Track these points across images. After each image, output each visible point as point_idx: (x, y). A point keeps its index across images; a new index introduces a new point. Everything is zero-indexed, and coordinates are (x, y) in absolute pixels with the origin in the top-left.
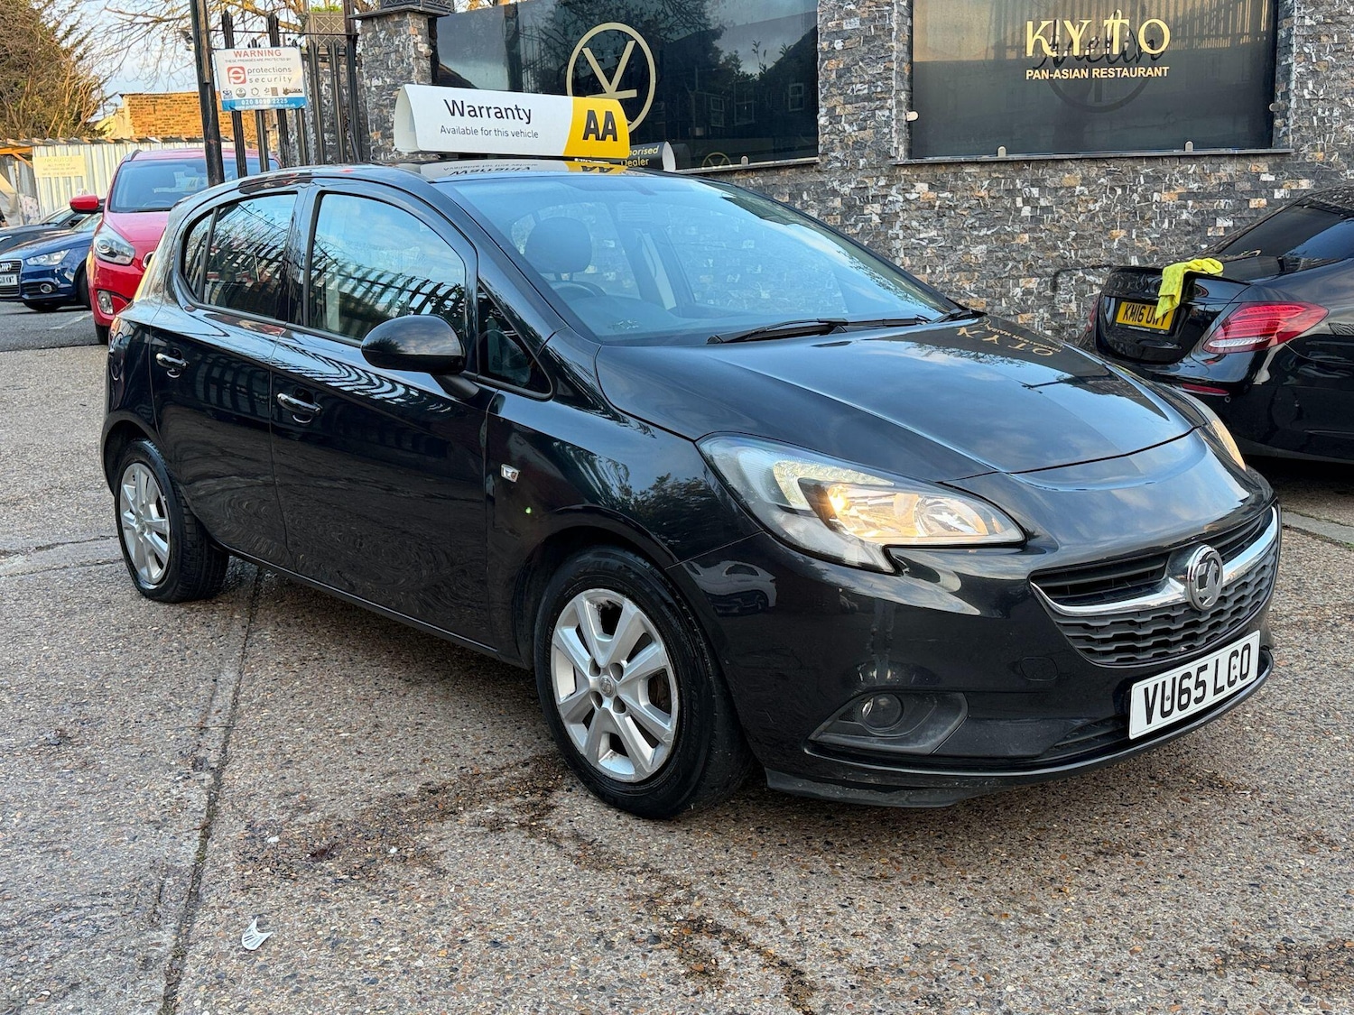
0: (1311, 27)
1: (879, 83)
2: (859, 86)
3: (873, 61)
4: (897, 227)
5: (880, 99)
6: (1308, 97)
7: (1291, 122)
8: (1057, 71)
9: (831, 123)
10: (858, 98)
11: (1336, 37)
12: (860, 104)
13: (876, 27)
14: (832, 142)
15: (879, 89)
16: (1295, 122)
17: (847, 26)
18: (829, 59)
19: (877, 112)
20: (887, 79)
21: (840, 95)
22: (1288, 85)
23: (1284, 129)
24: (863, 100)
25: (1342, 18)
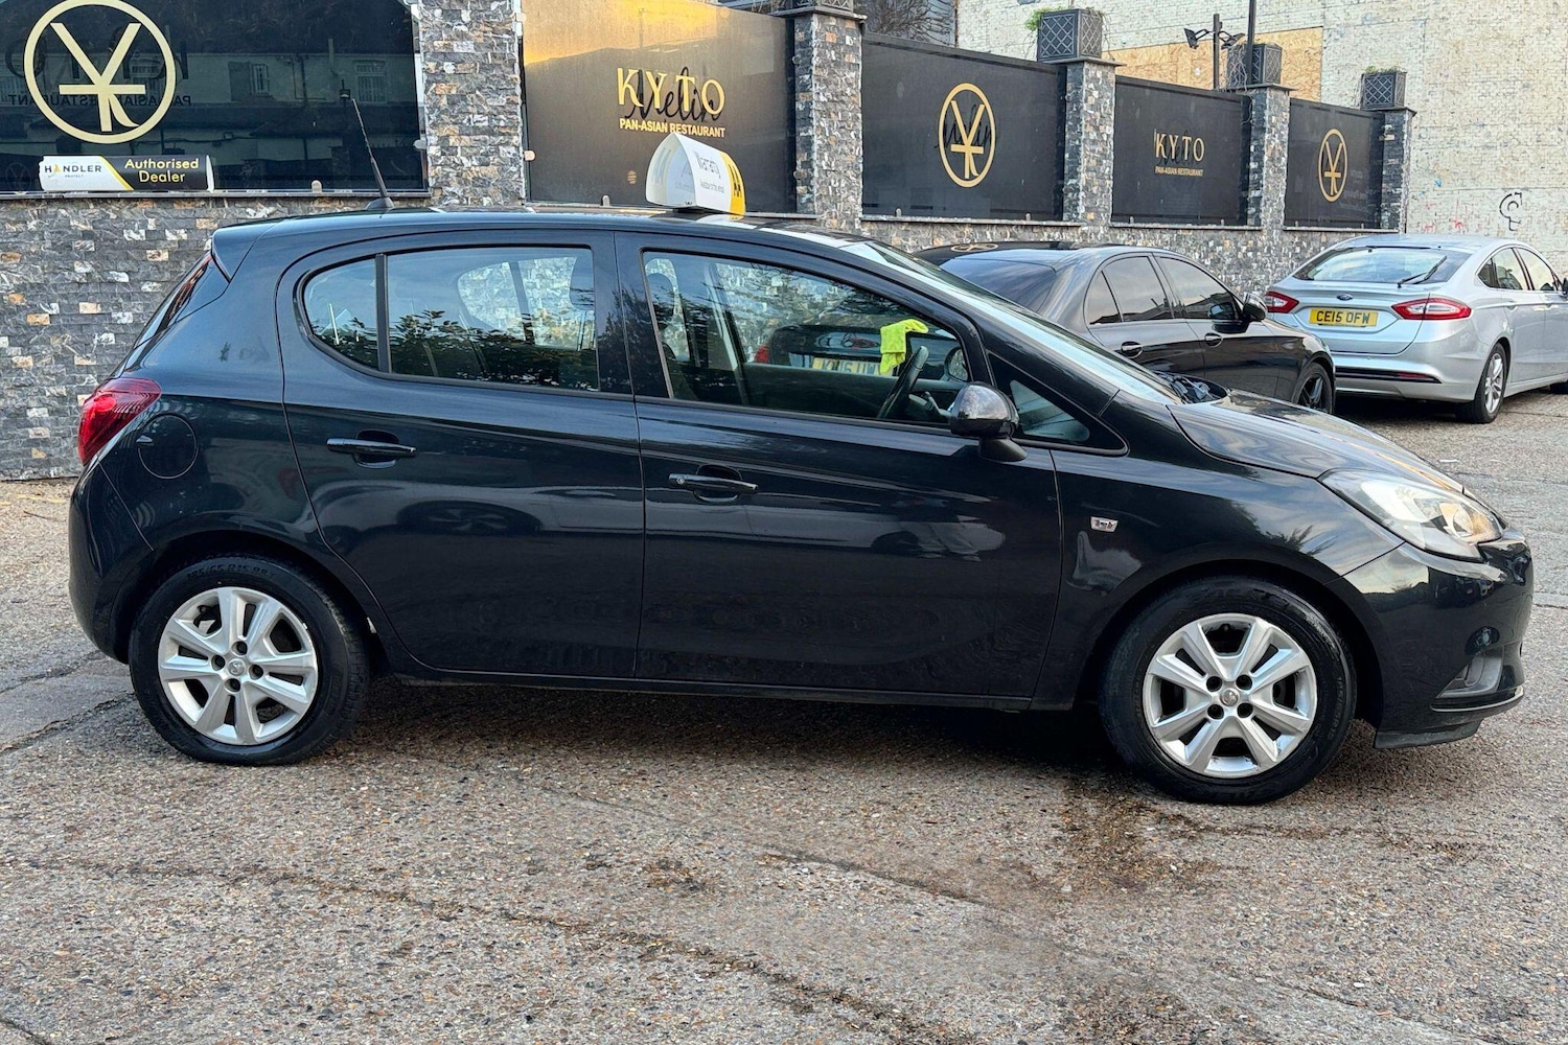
0: (824, 103)
1: (502, 117)
2: (477, 117)
3: (493, 91)
4: (534, 276)
5: (503, 134)
6: (825, 168)
7: (815, 190)
8: (644, 122)
9: (443, 154)
10: (477, 130)
11: (840, 114)
12: (481, 137)
13: (494, 55)
14: (447, 176)
15: (502, 124)
16: (818, 191)
17: (459, 48)
18: (437, 82)
19: (501, 148)
20: (511, 113)
21: (455, 124)
22: (809, 155)
23: (808, 196)
24: (483, 133)
25: (843, 98)
